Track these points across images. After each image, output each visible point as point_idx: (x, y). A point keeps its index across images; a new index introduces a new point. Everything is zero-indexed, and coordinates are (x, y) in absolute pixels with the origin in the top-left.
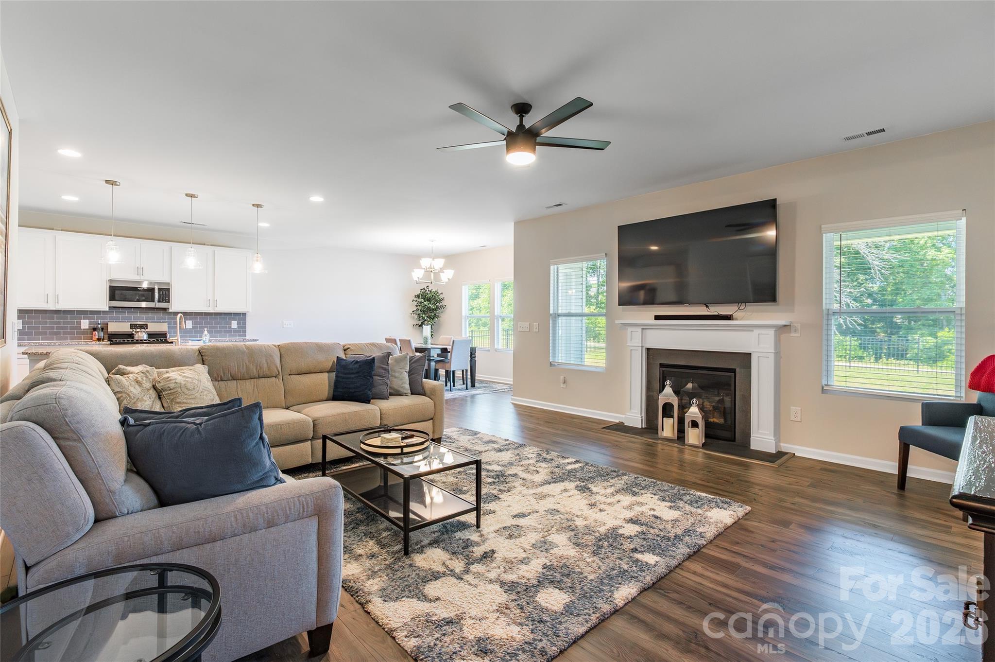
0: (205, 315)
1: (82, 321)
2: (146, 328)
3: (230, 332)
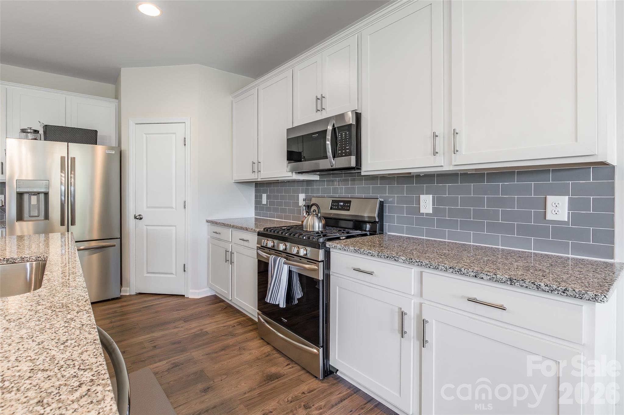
2: (348, 208)
3: (543, 232)
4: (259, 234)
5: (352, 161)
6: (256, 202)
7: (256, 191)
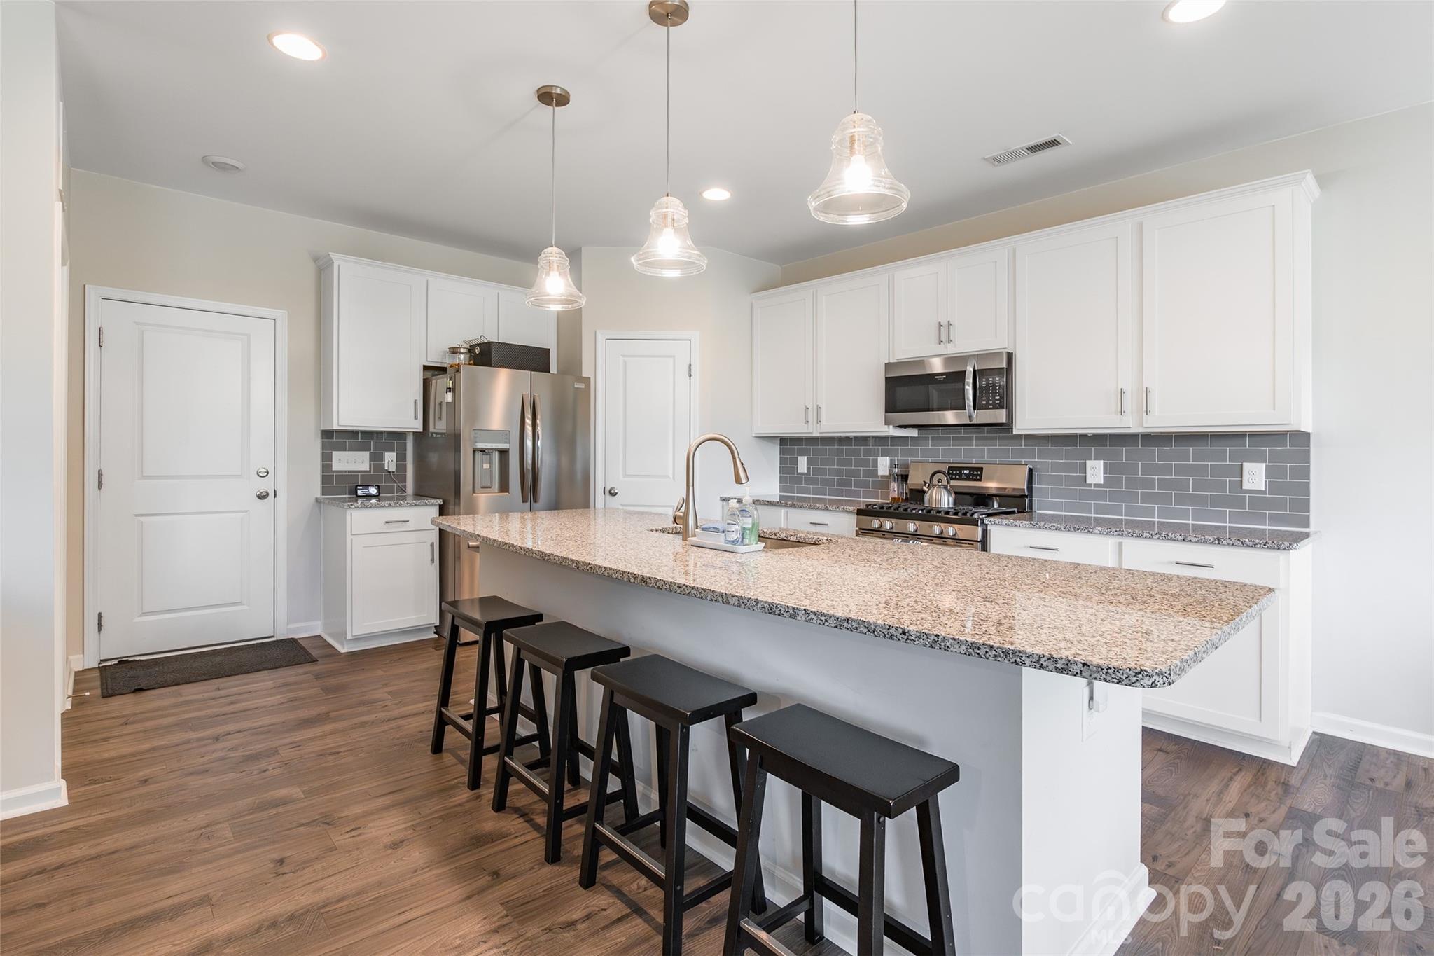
1: (875, 460)
2: (978, 478)
3: (1239, 502)
4: (860, 513)
5: (1000, 416)
6: (783, 470)
7: (782, 452)
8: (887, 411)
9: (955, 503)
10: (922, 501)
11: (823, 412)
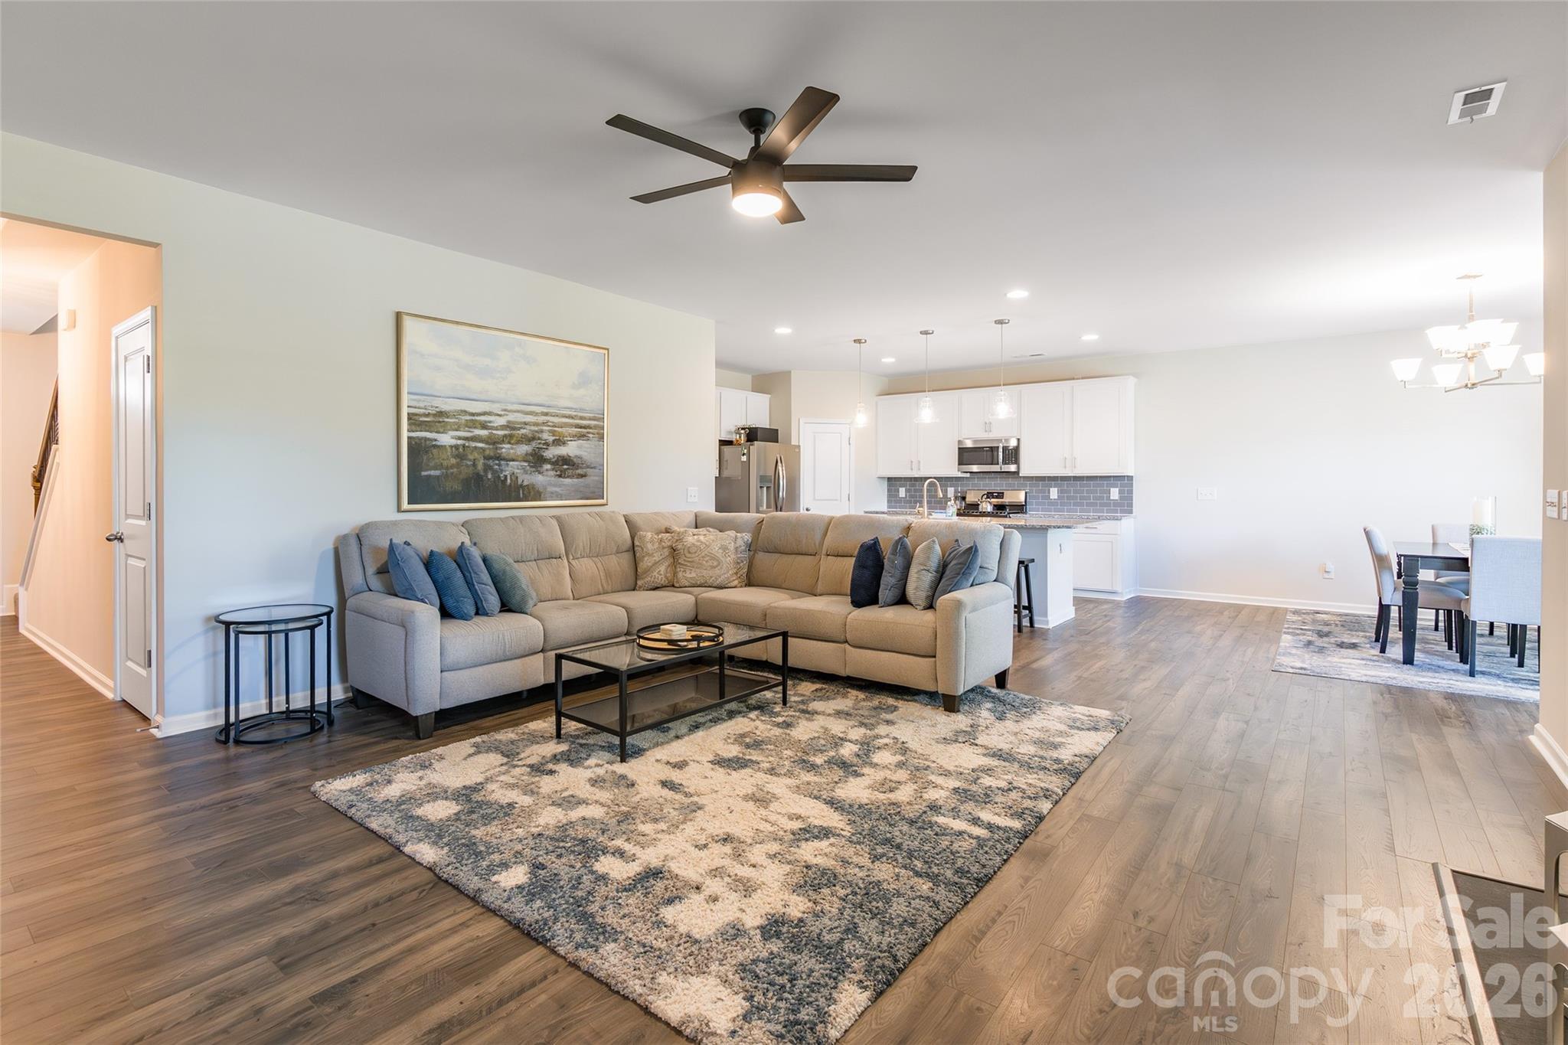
0: (1061, 481)
1: (949, 489)
2: (1002, 497)
3: (1108, 505)
5: (1013, 468)
6: (889, 496)
7: (889, 485)
8: (959, 464)
9: (993, 509)
10: (978, 509)
11: (921, 465)
